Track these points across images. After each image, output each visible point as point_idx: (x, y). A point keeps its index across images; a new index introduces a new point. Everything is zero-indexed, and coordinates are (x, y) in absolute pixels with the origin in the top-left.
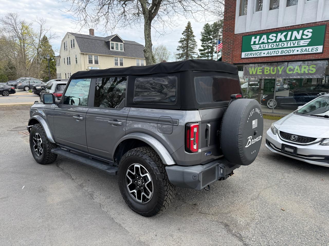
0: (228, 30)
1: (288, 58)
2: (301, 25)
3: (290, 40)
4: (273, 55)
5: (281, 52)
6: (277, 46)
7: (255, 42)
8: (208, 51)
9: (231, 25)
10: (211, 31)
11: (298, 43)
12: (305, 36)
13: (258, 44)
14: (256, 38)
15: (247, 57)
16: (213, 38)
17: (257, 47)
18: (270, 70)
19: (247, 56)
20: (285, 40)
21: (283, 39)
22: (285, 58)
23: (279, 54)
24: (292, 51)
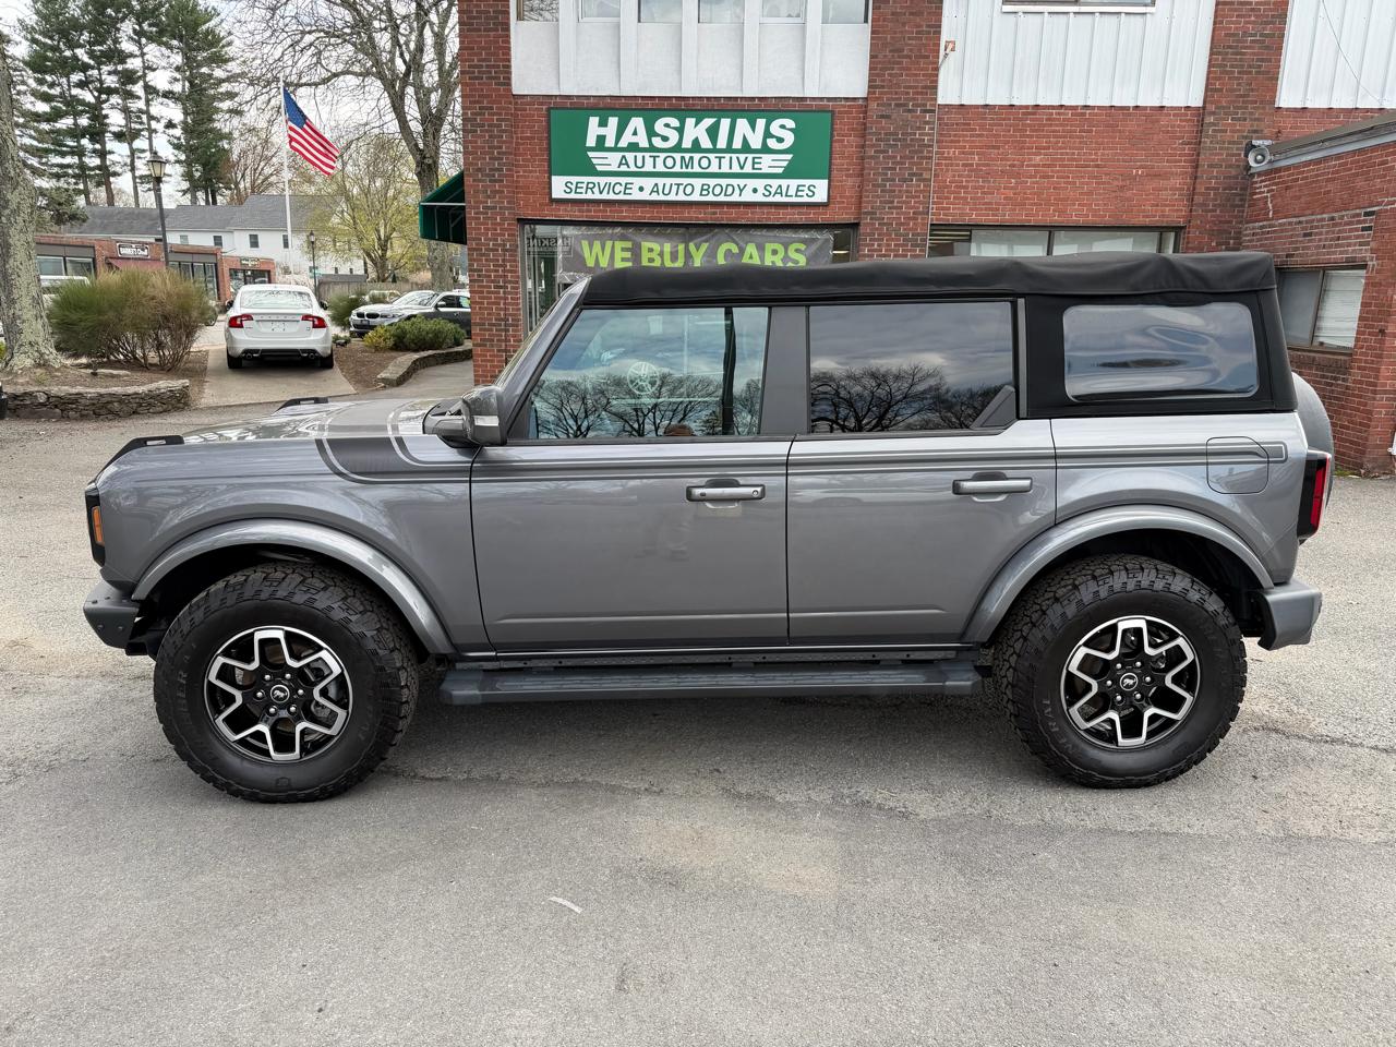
0: (484, 73)
1: (726, 213)
2: (761, 99)
3: (729, 149)
4: (672, 197)
5: (702, 190)
6: (687, 167)
7: (601, 139)
8: (75, 124)
9: (494, 54)
10: (77, 26)
11: (754, 163)
12: (774, 139)
13: (615, 149)
14: (603, 123)
15: (573, 196)
16: (92, 62)
17: (612, 161)
18: (661, 254)
19: (576, 192)
20: (709, 145)
21: (706, 143)
22: (715, 213)
23: (696, 197)
24: (737, 191)
